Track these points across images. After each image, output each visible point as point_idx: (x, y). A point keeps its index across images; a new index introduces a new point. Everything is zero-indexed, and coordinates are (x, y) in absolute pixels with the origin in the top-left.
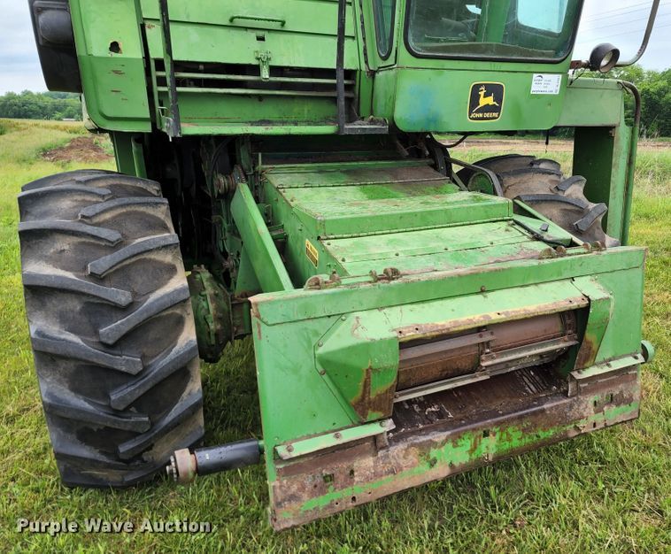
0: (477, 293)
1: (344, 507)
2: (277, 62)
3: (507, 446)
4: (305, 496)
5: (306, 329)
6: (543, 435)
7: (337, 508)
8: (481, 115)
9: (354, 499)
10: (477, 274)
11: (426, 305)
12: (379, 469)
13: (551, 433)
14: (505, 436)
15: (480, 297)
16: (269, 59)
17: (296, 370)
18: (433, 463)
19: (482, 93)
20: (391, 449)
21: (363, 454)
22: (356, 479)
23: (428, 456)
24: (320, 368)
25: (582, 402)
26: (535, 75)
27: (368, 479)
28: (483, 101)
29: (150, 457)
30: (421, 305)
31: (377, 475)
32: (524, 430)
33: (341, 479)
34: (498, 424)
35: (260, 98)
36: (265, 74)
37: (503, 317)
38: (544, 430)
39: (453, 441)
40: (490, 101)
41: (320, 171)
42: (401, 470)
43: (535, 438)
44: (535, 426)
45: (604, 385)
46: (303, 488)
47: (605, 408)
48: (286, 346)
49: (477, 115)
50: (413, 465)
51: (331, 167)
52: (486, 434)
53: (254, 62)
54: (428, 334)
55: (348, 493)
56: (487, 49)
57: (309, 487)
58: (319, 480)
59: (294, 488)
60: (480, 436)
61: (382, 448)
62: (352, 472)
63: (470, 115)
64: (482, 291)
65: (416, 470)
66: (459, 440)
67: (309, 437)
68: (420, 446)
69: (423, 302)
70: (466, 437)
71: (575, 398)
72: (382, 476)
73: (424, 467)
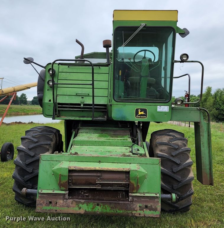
0: (98, 162)
1: (53, 212)
2: (86, 103)
3: (105, 211)
4: (44, 205)
5: (51, 163)
6: (118, 212)
7: (51, 211)
8: (140, 117)
9: (56, 211)
10: (98, 157)
11: (82, 163)
12: (64, 205)
13: (121, 212)
14: (104, 207)
15: (98, 163)
16: (84, 102)
17: (47, 172)
18: (80, 208)
19: (139, 111)
20: (68, 200)
21: (60, 199)
22: (57, 205)
23: (79, 206)
24: (53, 173)
25: (134, 204)
26: (158, 106)
27: (60, 206)
28: (140, 113)
29: (33, 197)
30: (81, 162)
31: (63, 206)
32: (111, 208)
33: (53, 203)
34: (102, 203)
35: (83, 111)
36: (82, 106)
37: (100, 169)
38: (119, 210)
39: (87, 204)
40: (143, 113)
41: (95, 129)
42: (70, 207)
43: (115, 212)
44: (116, 208)
45: (144, 201)
46: (44, 203)
47: (144, 210)
48: (46, 166)
49: (139, 117)
50: (74, 207)
51: (98, 129)
52: (98, 205)
53: (80, 103)
54: (77, 169)
55: (55, 208)
56: (140, 99)
57: (45, 203)
58: (48, 202)
59: (42, 202)
60: (96, 205)
61: (66, 199)
62: (57, 203)
63: (136, 117)
64: (100, 162)
65: (75, 208)
66: (89, 204)
67: (47, 190)
68: (76, 202)
69: (82, 162)
70: (91, 203)
71: (132, 203)
72: (64, 207)
73: (77, 209)
